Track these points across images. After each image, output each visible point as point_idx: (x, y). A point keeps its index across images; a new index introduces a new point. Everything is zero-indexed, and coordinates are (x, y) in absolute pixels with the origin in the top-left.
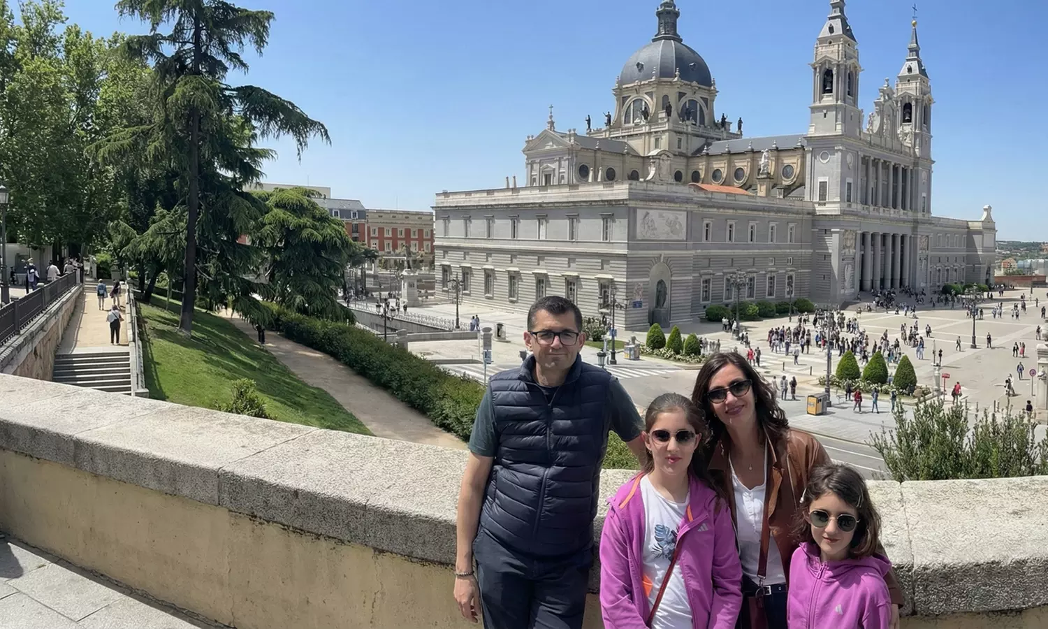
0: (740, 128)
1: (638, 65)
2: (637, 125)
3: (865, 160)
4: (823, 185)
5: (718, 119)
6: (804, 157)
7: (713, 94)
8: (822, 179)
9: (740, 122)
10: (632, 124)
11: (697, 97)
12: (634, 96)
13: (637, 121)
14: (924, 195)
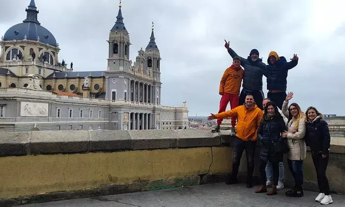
0: (72, 67)
1: (15, 32)
2: (14, 61)
3: (132, 82)
4: (114, 93)
5: (60, 61)
6: (104, 81)
7: (58, 50)
8: (113, 90)
9: (72, 64)
10: (11, 60)
11: (49, 51)
12: (12, 46)
13: (14, 59)
14: (158, 97)
